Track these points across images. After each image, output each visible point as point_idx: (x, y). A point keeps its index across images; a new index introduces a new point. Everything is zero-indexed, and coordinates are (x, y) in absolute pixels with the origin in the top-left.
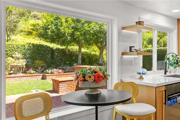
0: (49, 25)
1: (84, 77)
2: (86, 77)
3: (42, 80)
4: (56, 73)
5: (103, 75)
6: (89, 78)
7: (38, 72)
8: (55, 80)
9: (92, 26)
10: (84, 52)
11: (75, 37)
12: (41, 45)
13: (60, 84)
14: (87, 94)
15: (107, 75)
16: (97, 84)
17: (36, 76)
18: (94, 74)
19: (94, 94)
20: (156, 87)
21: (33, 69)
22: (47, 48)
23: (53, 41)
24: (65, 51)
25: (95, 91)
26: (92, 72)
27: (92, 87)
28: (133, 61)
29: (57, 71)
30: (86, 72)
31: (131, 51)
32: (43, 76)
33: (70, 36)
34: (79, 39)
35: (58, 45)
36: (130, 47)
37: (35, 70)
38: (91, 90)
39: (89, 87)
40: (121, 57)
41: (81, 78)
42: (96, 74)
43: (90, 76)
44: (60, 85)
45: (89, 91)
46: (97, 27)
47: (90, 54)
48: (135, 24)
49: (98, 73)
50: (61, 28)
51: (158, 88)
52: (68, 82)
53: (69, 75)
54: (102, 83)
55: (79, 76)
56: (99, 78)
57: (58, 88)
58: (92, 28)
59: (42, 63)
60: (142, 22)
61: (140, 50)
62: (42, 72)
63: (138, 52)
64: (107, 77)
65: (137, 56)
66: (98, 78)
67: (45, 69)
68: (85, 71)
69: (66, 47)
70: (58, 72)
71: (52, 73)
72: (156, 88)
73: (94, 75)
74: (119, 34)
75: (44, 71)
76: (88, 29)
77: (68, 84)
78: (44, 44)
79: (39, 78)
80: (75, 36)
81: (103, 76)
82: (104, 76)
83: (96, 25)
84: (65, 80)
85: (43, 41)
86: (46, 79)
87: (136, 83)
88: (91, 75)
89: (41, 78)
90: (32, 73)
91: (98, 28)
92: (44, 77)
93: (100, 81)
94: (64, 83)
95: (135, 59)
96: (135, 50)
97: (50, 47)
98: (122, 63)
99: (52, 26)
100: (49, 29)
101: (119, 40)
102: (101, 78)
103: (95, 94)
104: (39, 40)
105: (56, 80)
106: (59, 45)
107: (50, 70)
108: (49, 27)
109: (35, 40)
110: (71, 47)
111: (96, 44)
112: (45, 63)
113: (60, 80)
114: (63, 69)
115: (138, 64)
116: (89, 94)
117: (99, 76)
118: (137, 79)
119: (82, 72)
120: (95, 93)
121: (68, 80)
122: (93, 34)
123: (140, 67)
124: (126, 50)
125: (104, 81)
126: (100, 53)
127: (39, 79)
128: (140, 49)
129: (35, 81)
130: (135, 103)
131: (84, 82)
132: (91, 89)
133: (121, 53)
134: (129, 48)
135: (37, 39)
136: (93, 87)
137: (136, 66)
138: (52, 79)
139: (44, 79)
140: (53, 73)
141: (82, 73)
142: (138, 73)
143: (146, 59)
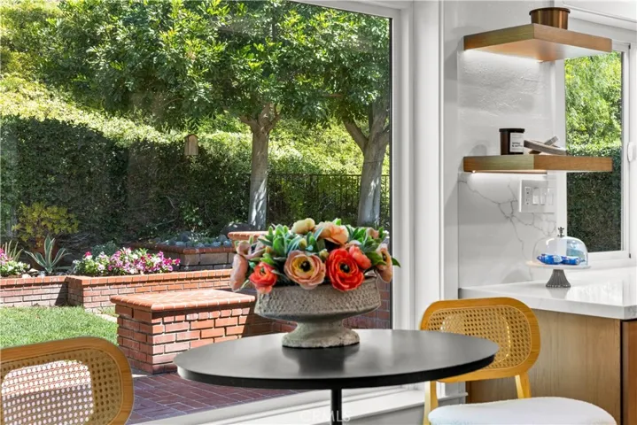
0: (97, 20)
1: (279, 266)
2: (286, 267)
3: (59, 310)
4: (132, 271)
5: (365, 256)
6: (301, 271)
7: (41, 269)
8: (131, 304)
9: (325, 25)
10: (283, 161)
11: (235, 84)
12: (56, 122)
13: (158, 327)
14: (291, 345)
15: (385, 260)
16: (339, 301)
17: (30, 285)
18: (324, 252)
19: (325, 345)
20: (622, 321)
21: (12, 249)
22: (89, 139)
23: (119, 103)
24: (183, 156)
25: (332, 333)
26: (315, 246)
27: (315, 313)
28: (517, 201)
29: (137, 262)
30: (288, 242)
31: (505, 148)
32: (66, 285)
33: (207, 77)
34: (255, 95)
35: (147, 123)
36: (502, 131)
37: (23, 253)
38: (312, 328)
39: (303, 312)
40: (462, 182)
41: (266, 269)
42: (334, 252)
43: (308, 264)
44: (155, 329)
45: (303, 334)
46: (352, 31)
47: (315, 174)
48: (528, 20)
49: (343, 249)
50: (163, 35)
51: (632, 323)
52: (196, 316)
53: (201, 283)
54: (364, 297)
55: (257, 263)
56: (347, 271)
57: (145, 348)
58: (325, 37)
59: (63, 221)
60: (559, 9)
61: (550, 147)
62: (62, 266)
63: (543, 157)
64: (384, 268)
65: (537, 177)
66: (340, 272)
67: (79, 253)
68: (282, 240)
69: (185, 134)
70: (144, 265)
71: (111, 271)
72: (625, 324)
73: (324, 259)
74: (451, 67)
75: (70, 264)
76: (304, 42)
77: (196, 325)
78: (70, 117)
79: (44, 297)
80: (235, 79)
81: (368, 261)
82: (372, 261)
83: (344, 21)
84: (185, 304)
85: (64, 105)
86: (81, 303)
87: (531, 306)
88: (312, 257)
89: (56, 296)
90: (10, 268)
91: (354, 37)
92: (71, 291)
93: (352, 285)
94: (178, 318)
95: (529, 189)
96: (527, 144)
97: (100, 134)
98: (462, 208)
99: (111, 26)
100: (96, 41)
101: (449, 96)
102: (355, 269)
103: (331, 347)
104: (41, 100)
105: (136, 305)
106: (149, 127)
107: (102, 256)
108: (100, 30)
109: (21, 97)
110: (210, 136)
111: (347, 121)
112: (77, 219)
113: (154, 307)
114: (169, 252)
115: (544, 217)
116: (304, 345)
117: (348, 263)
118: (539, 286)
119: (271, 244)
120: (332, 341)
121: (196, 303)
122: (328, 66)
123: (555, 229)
124: (484, 148)
125: (373, 286)
126: (364, 168)
127: (47, 303)
128: (549, 142)
129: (27, 316)
130: (525, 397)
131: (277, 289)
132: (310, 324)
133: (459, 162)
134: (499, 134)
135: (32, 94)
136: (322, 312)
137: (533, 224)
138: (113, 300)
139: (72, 305)
140: (117, 274)
141: (267, 247)
142: (543, 260)
143: (605, 197)
